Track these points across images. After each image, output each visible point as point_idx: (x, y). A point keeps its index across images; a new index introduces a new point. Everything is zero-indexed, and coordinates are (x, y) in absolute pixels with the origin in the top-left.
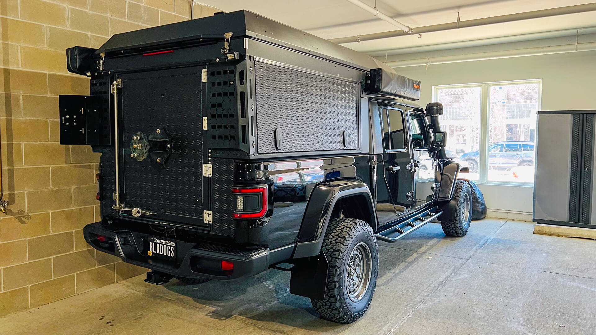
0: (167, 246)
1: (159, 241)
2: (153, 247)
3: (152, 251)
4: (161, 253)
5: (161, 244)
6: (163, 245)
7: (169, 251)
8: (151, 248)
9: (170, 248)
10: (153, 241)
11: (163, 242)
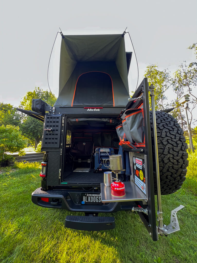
0: (96, 197)
1: (90, 195)
2: (85, 199)
3: (85, 201)
4: (91, 201)
5: (92, 196)
6: (93, 197)
7: (98, 200)
8: (84, 200)
9: (98, 198)
10: (85, 196)
11: (93, 195)
